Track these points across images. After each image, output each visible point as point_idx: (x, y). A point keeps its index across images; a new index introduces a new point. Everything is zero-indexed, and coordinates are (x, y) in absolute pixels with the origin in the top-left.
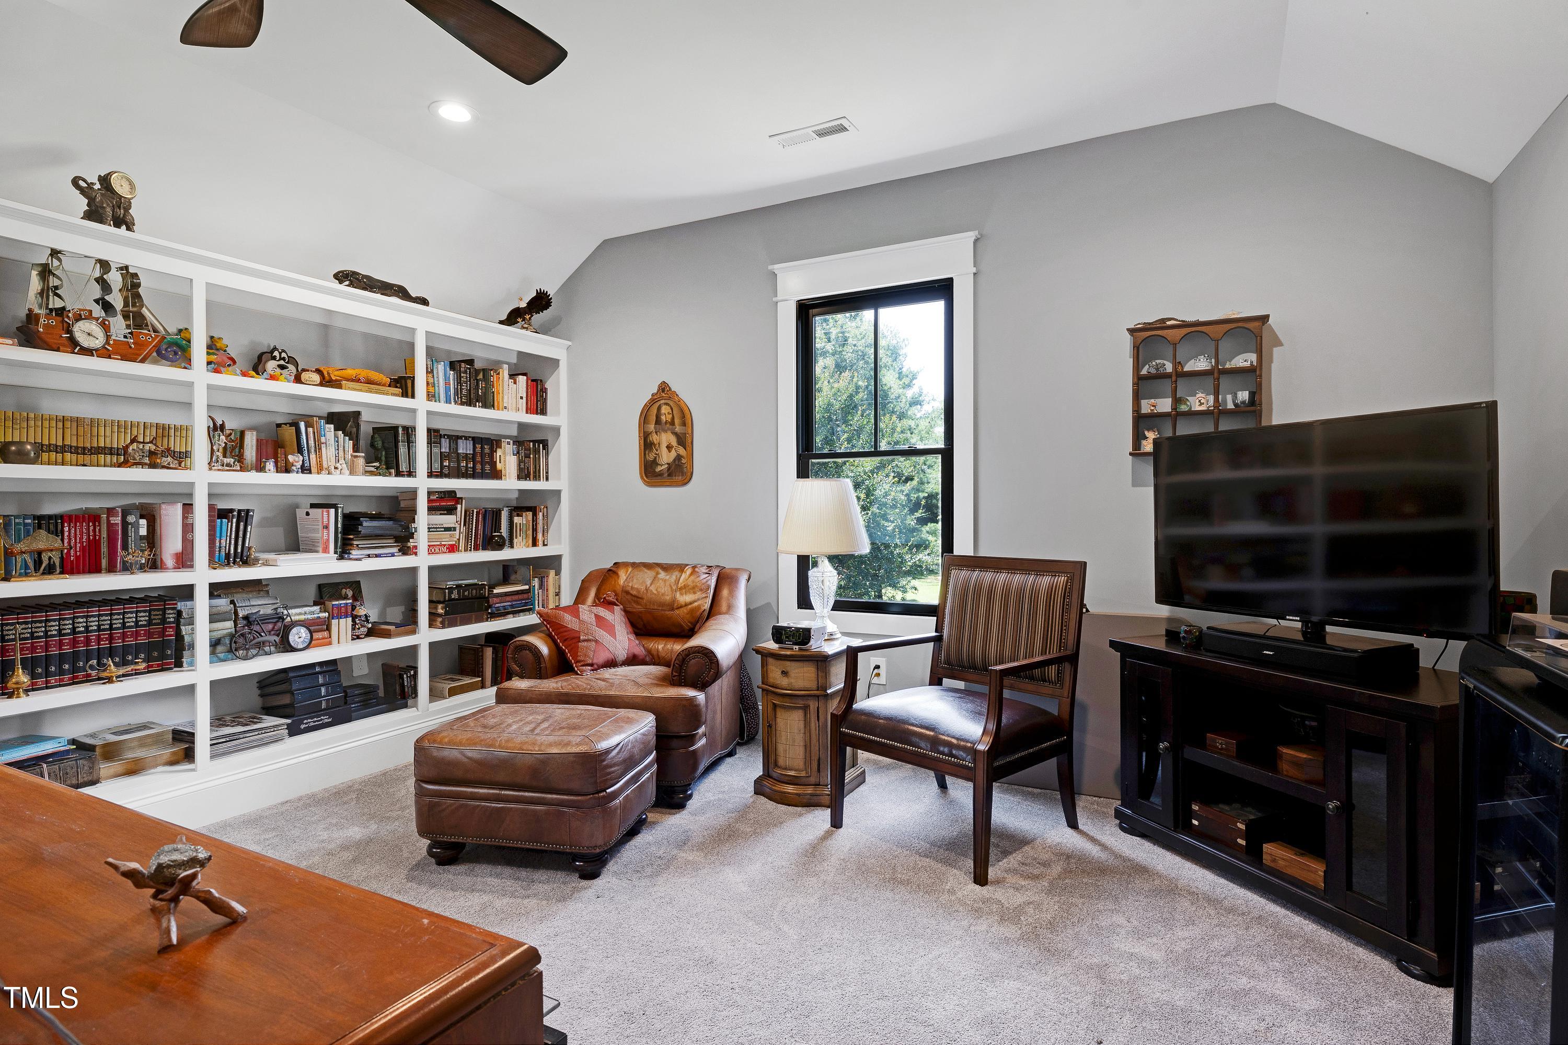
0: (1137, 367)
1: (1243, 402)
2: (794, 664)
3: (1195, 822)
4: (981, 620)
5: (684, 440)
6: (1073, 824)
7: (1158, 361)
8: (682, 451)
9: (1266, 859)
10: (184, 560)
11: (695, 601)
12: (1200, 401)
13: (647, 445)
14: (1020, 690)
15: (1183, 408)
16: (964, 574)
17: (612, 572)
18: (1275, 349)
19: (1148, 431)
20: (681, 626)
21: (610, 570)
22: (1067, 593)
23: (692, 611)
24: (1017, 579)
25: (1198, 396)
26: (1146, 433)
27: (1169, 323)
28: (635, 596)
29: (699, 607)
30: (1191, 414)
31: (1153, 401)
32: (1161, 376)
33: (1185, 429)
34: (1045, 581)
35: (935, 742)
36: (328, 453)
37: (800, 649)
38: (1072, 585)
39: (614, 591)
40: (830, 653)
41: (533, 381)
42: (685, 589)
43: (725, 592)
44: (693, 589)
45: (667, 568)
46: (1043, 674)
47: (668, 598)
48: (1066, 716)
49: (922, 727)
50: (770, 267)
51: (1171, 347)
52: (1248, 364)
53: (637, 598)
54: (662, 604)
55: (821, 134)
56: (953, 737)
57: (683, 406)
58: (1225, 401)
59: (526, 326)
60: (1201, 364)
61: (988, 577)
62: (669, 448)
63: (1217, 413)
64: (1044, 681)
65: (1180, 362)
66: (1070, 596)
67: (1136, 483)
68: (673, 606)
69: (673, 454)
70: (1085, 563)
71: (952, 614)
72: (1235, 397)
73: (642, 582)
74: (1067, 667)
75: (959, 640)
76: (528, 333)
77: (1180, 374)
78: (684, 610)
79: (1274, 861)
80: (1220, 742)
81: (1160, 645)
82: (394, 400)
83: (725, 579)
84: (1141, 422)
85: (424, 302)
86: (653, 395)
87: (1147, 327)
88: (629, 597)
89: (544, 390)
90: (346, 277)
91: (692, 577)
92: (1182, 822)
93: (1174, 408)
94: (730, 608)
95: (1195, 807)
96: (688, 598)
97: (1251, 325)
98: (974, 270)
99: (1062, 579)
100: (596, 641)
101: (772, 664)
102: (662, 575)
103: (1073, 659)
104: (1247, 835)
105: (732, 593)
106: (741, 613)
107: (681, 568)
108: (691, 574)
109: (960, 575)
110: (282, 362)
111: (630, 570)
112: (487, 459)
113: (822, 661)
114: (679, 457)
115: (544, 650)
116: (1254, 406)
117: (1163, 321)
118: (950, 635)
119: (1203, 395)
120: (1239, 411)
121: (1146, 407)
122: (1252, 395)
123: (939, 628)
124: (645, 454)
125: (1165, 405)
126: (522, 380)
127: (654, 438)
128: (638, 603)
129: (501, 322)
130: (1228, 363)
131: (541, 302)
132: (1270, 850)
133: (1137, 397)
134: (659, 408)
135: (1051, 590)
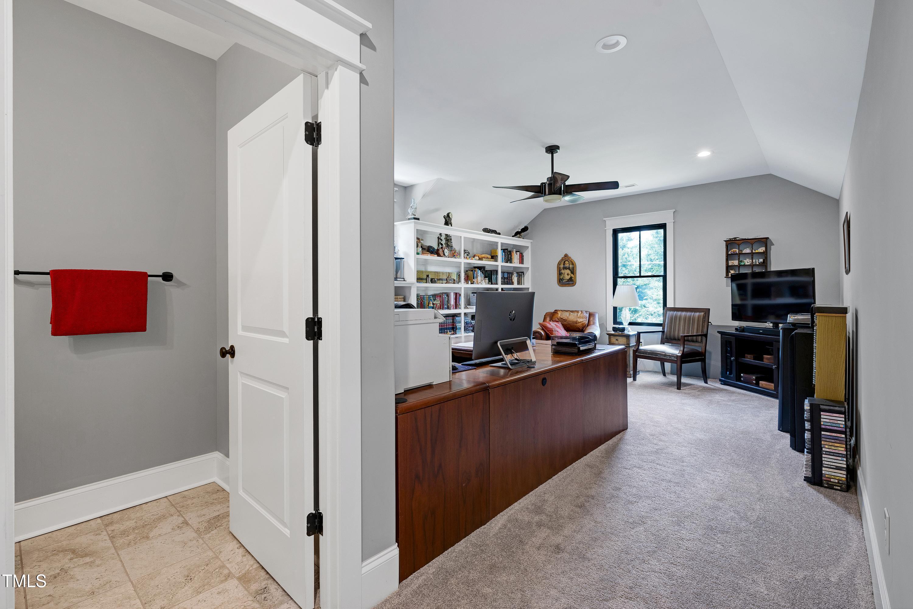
0: (727, 251)
1: (761, 262)
2: (619, 337)
3: (742, 379)
4: (677, 326)
5: (573, 271)
6: (706, 382)
7: (734, 250)
8: (572, 275)
9: (760, 385)
10: (457, 306)
11: (583, 321)
12: (747, 262)
13: (560, 274)
14: (690, 345)
15: (742, 264)
16: (671, 313)
17: (556, 312)
18: (772, 246)
19: (731, 270)
20: (579, 329)
21: (554, 312)
22: (704, 317)
23: (583, 324)
24: (688, 314)
25: (747, 260)
26: (730, 271)
27: (737, 239)
28: (564, 319)
29: (585, 323)
30: (745, 265)
31: (732, 261)
32: (734, 254)
33: (743, 271)
34: (697, 314)
35: (665, 355)
36: (479, 278)
37: (621, 333)
38: (705, 315)
39: (557, 318)
40: (631, 334)
41: (521, 253)
42: (580, 317)
43: (591, 319)
44: (583, 318)
45: (572, 312)
46: (696, 339)
47: (575, 320)
48: (704, 351)
49: (661, 352)
50: (604, 219)
51: (738, 246)
52: (762, 251)
53: (565, 320)
54: (573, 322)
55: (626, 187)
56: (670, 354)
57: (573, 261)
58: (756, 262)
59: (520, 237)
60: (748, 251)
61: (679, 313)
62: (568, 274)
63: (752, 266)
64: (697, 342)
65: (741, 250)
66: (705, 318)
67: (727, 286)
68: (576, 322)
69: (569, 277)
70: (710, 309)
71: (668, 324)
72: (758, 261)
73: (565, 316)
74: (704, 338)
75: (670, 332)
76: (521, 239)
77: (740, 254)
78: (580, 323)
79: (762, 385)
80: (749, 356)
81: (734, 332)
82: (493, 263)
83: (591, 315)
84: (728, 268)
85: (499, 234)
86: (562, 258)
87: (730, 240)
88: (562, 320)
89: (523, 256)
90: (486, 230)
91: (582, 314)
92: (738, 379)
93: (739, 264)
94: (594, 323)
95: (742, 375)
96: (581, 320)
97: (762, 240)
98: (674, 221)
99: (702, 314)
100: (557, 331)
101: (612, 337)
102: (571, 313)
103: (706, 336)
104: (756, 380)
105: (594, 319)
106: (597, 324)
107: (578, 312)
108: (581, 313)
109: (669, 313)
110: (467, 254)
111: (561, 312)
112: (511, 279)
113: (628, 337)
114: (571, 277)
115: (543, 333)
116: (765, 264)
117: (735, 238)
118: (667, 331)
119: (748, 260)
120: (760, 265)
121: (731, 263)
122: (764, 260)
123: (664, 329)
124: (559, 276)
125: (736, 263)
126: (518, 253)
127: (563, 271)
128: (566, 322)
129: (513, 236)
130: (756, 250)
131: (525, 229)
132: (762, 383)
133: (727, 260)
134: (564, 262)
135: (699, 317)
